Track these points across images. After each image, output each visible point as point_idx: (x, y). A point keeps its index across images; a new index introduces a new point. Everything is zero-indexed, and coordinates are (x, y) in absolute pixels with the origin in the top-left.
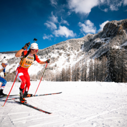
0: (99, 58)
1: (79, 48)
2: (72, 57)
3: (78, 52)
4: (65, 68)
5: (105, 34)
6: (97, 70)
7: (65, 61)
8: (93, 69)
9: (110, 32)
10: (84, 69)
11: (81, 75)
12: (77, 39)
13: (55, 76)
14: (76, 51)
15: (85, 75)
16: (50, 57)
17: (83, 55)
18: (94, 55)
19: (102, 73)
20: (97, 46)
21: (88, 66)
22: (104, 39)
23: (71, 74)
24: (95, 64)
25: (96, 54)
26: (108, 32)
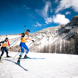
0: (68, 39)
1: (55, 33)
2: (51, 38)
3: (55, 35)
4: (46, 45)
5: (72, 24)
6: (67, 47)
7: (46, 41)
8: (64, 46)
9: (76, 23)
10: (58, 46)
11: (56, 49)
12: (54, 27)
13: (40, 50)
14: (53, 35)
15: (59, 50)
16: (37, 38)
17: (58, 37)
18: (65, 37)
19: (70, 49)
20: (67, 31)
21: (61, 44)
22: (72, 27)
23: (50, 48)
24: (65, 43)
25: (66, 36)
26: (74, 23)
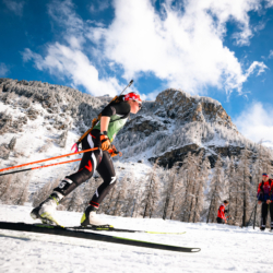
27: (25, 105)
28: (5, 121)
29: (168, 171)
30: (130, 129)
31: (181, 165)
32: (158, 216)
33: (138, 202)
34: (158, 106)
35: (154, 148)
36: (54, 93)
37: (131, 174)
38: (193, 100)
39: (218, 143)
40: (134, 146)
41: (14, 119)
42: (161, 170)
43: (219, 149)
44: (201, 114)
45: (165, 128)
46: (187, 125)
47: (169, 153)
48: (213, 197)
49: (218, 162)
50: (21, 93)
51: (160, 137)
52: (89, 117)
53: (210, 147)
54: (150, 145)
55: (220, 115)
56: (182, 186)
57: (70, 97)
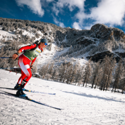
27: (35, 32)
28: (27, 38)
29: (96, 63)
30: (78, 43)
31: (102, 61)
32: (90, 83)
33: (82, 76)
34: (92, 32)
35: (89, 52)
36: (46, 26)
37: (79, 63)
38: (109, 29)
39: (120, 51)
40: (80, 51)
41: (30, 38)
42: (92, 62)
43: (121, 54)
44: (113, 37)
45: (95, 43)
46: (105, 42)
47: (96, 55)
48: (117, 77)
49: (121, 61)
50: (33, 27)
51: (92, 47)
52: (61, 37)
53: (116, 53)
54: (87, 51)
55: (122, 37)
56: (102, 70)
57: (53, 28)
